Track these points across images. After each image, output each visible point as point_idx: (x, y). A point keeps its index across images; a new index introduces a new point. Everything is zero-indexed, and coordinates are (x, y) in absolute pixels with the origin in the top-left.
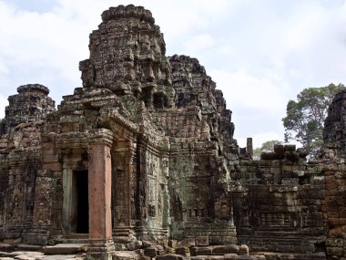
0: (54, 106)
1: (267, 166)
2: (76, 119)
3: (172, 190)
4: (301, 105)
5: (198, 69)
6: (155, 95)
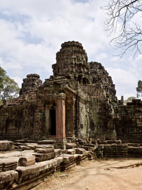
0: (41, 83)
1: (129, 108)
2: (51, 89)
3: (90, 118)
5: (101, 68)
6: (83, 78)
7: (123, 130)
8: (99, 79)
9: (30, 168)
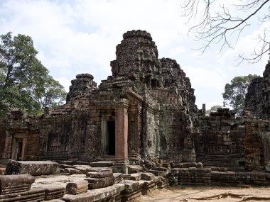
0: (96, 86)
1: (213, 119)
2: (109, 93)
3: (161, 132)
4: (233, 86)
5: (176, 66)
6: (152, 80)
7: (205, 150)
8: (173, 81)
9: (82, 197)
